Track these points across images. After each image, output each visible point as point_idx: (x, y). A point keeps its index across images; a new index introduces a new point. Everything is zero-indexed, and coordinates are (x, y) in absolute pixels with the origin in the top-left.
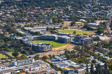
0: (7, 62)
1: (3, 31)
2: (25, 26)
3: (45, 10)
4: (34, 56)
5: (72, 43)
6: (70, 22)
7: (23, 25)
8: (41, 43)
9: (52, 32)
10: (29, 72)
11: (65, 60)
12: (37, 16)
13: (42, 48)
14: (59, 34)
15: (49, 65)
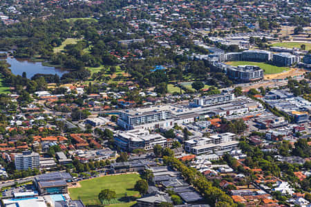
0: (183, 99)
1: (169, 44)
2: (210, 35)
3: (243, 5)
4: (231, 89)
5: (300, 66)
6: (292, 28)
7: (205, 33)
8: (242, 65)
9: (260, 47)
10: (225, 117)
11: (290, 97)
12: (229, 17)
13: (246, 75)
14: (274, 50)
15: (261, 105)
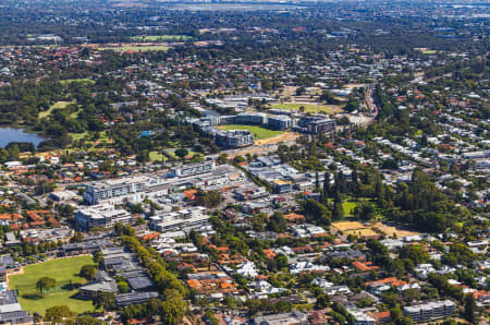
0: (164, 168)
1: (164, 107)
2: (208, 96)
3: (249, 64)
4: (217, 156)
5: (295, 130)
6: (295, 88)
7: (203, 94)
8: (232, 129)
9: (259, 109)
10: (203, 188)
11: (276, 164)
12: (233, 77)
13: (235, 140)
14: (272, 113)
15: (243, 174)
